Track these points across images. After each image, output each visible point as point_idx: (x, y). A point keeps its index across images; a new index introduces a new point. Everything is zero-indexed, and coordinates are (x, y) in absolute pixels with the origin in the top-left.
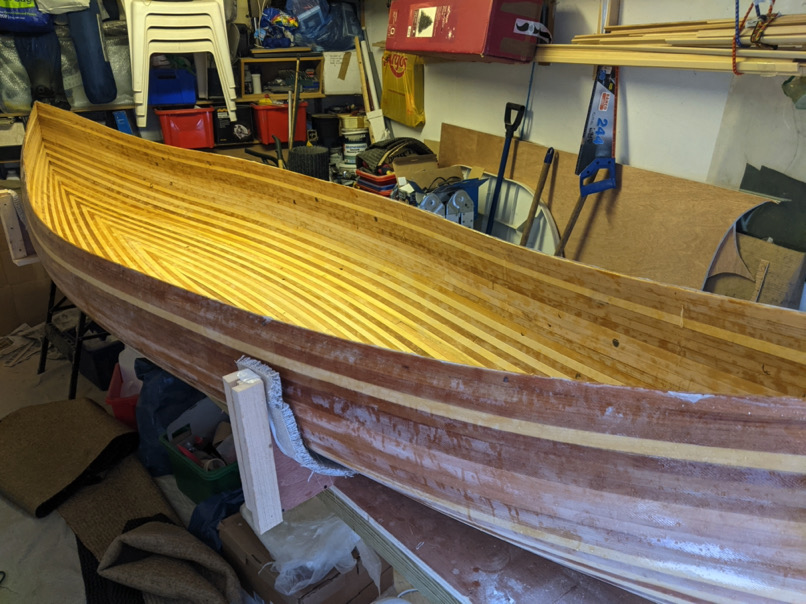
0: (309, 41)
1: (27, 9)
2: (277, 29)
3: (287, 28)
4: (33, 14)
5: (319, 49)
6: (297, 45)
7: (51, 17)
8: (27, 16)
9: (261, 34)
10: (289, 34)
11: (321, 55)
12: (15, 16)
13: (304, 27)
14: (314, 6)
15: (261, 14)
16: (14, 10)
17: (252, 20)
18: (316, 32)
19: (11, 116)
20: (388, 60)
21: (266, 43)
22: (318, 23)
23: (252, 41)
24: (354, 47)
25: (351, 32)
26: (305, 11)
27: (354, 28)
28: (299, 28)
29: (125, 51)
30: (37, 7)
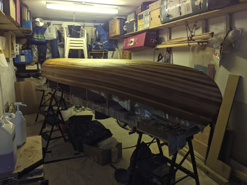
0: (105, 49)
1: (42, 39)
2: (97, 46)
3: (100, 45)
4: (43, 40)
5: (107, 50)
6: (102, 49)
7: (47, 41)
9: (94, 47)
10: (100, 47)
11: (107, 52)
13: (104, 45)
14: (106, 40)
15: (94, 42)
17: (92, 44)
18: (106, 47)
19: (34, 63)
20: (123, 52)
21: (94, 49)
22: (107, 44)
23: (92, 48)
24: (115, 50)
25: (115, 47)
26: (104, 42)
27: (115, 46)
28: (103, 45)
29: (62, 49)
30: (44, 38)
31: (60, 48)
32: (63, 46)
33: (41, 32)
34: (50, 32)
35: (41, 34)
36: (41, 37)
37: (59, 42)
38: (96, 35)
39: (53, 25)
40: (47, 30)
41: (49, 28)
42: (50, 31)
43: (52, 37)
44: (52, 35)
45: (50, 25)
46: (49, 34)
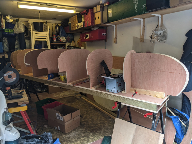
1: (12, 33)
12: (10, 34)
19: (5, 52)
24: (72, 42)
30: (14, 32)
31: (27, 40)
33: (11, 27)
36: (11, 31)
37: (26, 35)
38: (56, 29)
39: (21, 21)
41: (17, 24)
42: (18, 27)
44: (20, 29)
45: (19, 21)
46: (17, 28)
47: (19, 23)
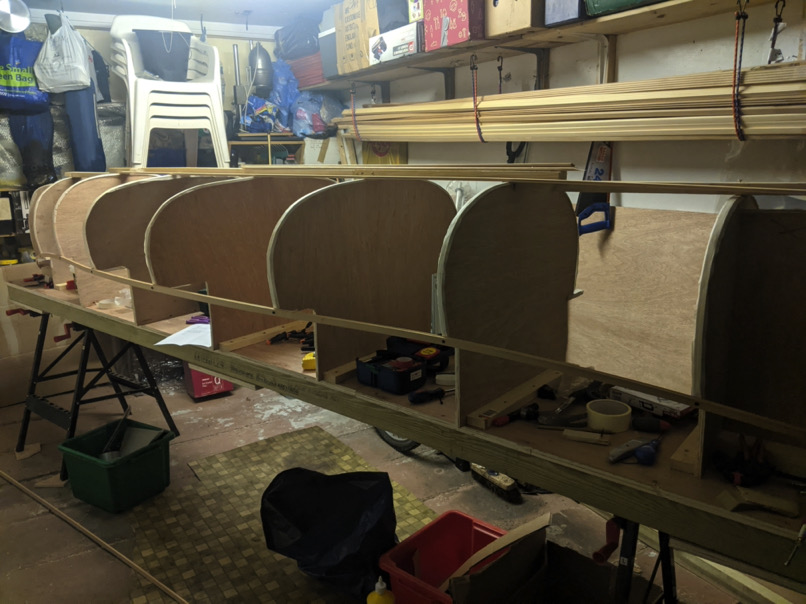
1: (26, 88)
4: (33, 93)
7: (51, 95)
8: (27, 95)
9: (246, 121)
11: (302, 140)
12: (15, 94)
15: (247, 102)
16: (15, 88)
17: (238, 109)
21: (249, 129)
23: (238, 125)
29: (117, 131)
30: (37, 86)
31: (108, 124)
32: (120, 119)
33: (19, 58)
34: (63, 58)
35: (18, 66)
36: (20, 78)
37: (100, 102)
38: (253, 70)
39: (75, 28)
40: (48, 50)
41: (54, 42)
42: (59, 55)
43: (73, 79)
44: (69, 69)
45: (60, 25)
46: (55, 64)
47: (61, 38)
